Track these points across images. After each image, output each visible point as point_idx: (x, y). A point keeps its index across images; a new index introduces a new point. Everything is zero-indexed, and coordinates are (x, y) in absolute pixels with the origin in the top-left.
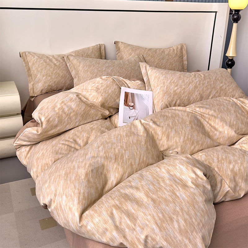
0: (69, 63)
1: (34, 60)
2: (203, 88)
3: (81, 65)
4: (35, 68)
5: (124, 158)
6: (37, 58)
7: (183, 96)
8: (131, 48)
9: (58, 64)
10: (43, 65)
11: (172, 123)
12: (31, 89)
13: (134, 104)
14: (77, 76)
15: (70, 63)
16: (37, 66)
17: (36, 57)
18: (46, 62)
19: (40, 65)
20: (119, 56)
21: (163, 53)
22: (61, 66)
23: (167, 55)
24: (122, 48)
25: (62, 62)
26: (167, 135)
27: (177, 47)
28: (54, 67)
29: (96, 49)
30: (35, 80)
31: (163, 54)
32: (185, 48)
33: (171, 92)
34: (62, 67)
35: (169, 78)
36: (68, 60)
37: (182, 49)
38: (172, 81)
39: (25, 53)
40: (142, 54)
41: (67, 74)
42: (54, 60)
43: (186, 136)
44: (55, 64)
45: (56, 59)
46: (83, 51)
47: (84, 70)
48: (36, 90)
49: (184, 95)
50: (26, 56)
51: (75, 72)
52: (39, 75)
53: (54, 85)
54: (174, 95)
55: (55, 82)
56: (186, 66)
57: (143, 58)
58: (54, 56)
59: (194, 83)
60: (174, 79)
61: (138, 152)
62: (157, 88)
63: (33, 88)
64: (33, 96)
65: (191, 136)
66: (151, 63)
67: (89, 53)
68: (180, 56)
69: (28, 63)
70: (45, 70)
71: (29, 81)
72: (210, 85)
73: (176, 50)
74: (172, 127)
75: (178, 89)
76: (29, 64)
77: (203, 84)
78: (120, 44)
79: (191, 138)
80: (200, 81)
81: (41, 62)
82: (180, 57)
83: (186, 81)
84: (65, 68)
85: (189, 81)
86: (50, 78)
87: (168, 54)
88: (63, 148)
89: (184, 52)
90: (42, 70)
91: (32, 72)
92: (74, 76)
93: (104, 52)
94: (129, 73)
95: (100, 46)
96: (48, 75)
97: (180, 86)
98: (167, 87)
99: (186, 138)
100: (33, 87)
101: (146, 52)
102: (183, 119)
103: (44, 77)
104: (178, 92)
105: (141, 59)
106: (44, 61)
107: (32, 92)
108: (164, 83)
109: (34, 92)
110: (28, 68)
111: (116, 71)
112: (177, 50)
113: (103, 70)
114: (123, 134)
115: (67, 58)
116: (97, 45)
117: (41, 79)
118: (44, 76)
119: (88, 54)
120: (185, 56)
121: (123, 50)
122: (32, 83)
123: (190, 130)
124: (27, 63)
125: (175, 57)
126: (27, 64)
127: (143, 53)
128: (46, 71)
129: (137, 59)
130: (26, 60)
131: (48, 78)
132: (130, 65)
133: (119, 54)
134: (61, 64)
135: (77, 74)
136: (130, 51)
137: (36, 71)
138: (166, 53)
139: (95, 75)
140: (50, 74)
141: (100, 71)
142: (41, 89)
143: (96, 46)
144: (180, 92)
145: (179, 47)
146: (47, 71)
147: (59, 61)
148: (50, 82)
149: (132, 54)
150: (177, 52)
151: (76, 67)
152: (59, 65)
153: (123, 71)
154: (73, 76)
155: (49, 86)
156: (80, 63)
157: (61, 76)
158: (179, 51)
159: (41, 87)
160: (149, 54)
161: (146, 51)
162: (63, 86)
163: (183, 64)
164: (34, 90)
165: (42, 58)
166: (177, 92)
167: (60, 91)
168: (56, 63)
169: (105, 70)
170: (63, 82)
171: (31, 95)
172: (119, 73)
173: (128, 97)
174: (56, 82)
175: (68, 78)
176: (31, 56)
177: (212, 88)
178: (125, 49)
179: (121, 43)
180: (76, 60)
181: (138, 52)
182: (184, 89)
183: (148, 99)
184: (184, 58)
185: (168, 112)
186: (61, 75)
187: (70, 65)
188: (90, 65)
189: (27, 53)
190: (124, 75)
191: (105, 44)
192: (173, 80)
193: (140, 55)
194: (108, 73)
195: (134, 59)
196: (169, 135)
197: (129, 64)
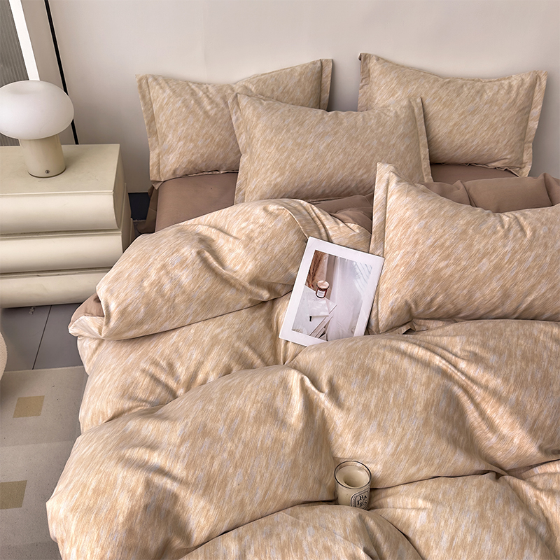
0: (236, 112)
2: (517, 273)
3: (260, 125)
4: (164, 118)
5: (228, 489)
6: (169, 94)
7: (455, 287)
8: (398, 77)
9: (212, 113)
10: (181, 112)
11: (378, 400)
12: (153, 165)
13: (331, 286)
14: (248, 150)
15: (238, 113)
16: (168, 113)
17: (168, 91)
18: (187, 107)
19: (175, 113)
20: (365, 93)
21: (479, 95)
22: (220, 118)
23: (486, 103)
24: (375, 74)
25: (223, 109)
26: (356, 431)
27: (523, 80)
28: (204, 119)
29: (309, 74)
30: (162, 144)
31: (478, 99)
32: (544, 83)
33: (425, 273)
34: (220, 121)
35: (433, 231)
36: (236, 106)
37: (533, 86)
38: (439, 243)
39: (147, 80)
40: (423, 96)
41: (231, 139)
42: (206, 102)
43: (405, 441)
44: (206, 113)
45: (210, 99)
46: (277, 77)
47: (265, 139)
48: (164, 168)
49: (459, 285)
50: (148, 86)
51: (246, 138)
52: (170, 136)
53: (200, 162)
54: (432, 281)
55: (202, 155)
56: (534, 132)
57: (419, 109)
58: (208, 91)
59: (497, 256)
60: (446, 236)
61: (267, 475)
62: (397, 252)
63: (159, 163)
64: (158, 180)
65: (417, 444)
66: (439, 121)
67: (290, 85)
68: (521, 108)
69: (152, 104)
70: (184, 125)
71: (152, 145)
72: (540, 267)
73: (515, 89)
74: (374, 413)
75: (447, 266)
76: (154, 106)
77: (521, 262)
78: (373, 64)
79: (414, 450)
80: (516, 252)
81: (177, 105)
82: (523, 109)
83: (476, 247)
84: (226, 125)
85: (484, 247)
86: (192, 145)
87: (491, 102)
88: (141, 384)
89: (538, 97)
90: (177, 124)
91: (158, 125)
92: (243, 147)
93: (329, 82)
94: (369, 155)
95: (322, 66)
96: (189, 137)
97: (455, 259)
98: (420, 256)
99: (402, 447)
100: (159, 160)
101: (434, 91)
102: (411, 391)
103: (181, 143)
104: (445, 274)
105: (416, 110)
106: (183, 102)
107: (155, 171)
108: (417, 243)
109: (159, 171)
110: (150, 116)
111: (337, 148)
112: (518, 89)
113: (306, 144)
114: (250, 412)
115: (233, 100)
116: (314, 63)
118: (179, 140)
119: (288, 87)
120: (536, 107)
121: (375, 80)
122: (157, 151)
123: (418, 428)
124: (148, 104)
125: (508, 109)
126: (150, 106)
127: (426, 94)
128: (185, 129)
129: (404, 111)
130: (148, 97)
131: (188, 144)
132: (380, 129)
133: (365, 87)
134: (220, 113)
135: (249, 144)
136: (393, 86)
137: (164, 126)
138: (485, 97)
139: (286, 154)
140: (194, 137)
141: (299, 145)
142: (174, 168)
143: (310, 67)
144: (451, 276)
145: (528, 80)
146: (188, 129)
147: (217, 105)
148: (193, 154)
149: (397, 93)
150: (518, 94)
151: (248, 127)
152: (215, 114)
153: (356, 149)
154: (240, 147)
155: (190, 162)
156: (259, 118)
157: (216, 143)
158: (522, 92)
159: (174, 163)
160: (440, 98)
161: (433, 88)
162: (221, 165)
163: (526, 127)
164: (159, 166)
165: (180, 95)
166: (442, 273)
167: (214, 173)
168: (209, 111)
169: (311, 145)
170: (221, 156)
171: (152, 179)
172: (345, 154)
173: (321, 266)
174: (206, 155)
175: (232, 148)
176: (157, 87)
177: (543, 277)
178: (381, 77)
179: (375, 61)
180: (251, 108)
181: (412, 88)
182: (465, 268)
183: (366, 278)
184: (532, 112)
185: (384, 358)
186: (217, 140)
187: (237, 119)
188: (280, 128)
189: (150, 80)
190: (355, 160)
191: (335, 60)
192: (442, 240)
193: (415, 100)
194: (317, 153)
195: (396, 112)
196: (360, 434)
197: (377, 129)
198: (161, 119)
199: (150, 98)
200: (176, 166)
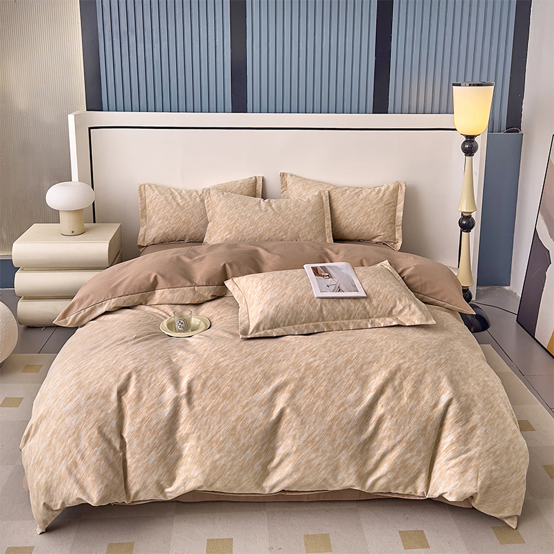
1: (154, 196)
4: (152, 207)
8: (303, 185)
9: (182, 204)
10: (163, 203)
12: (141, 236)
16: (155, 204)
17: (156, 192)
18: (167, 200)
19: (159, 204)
20: (284, 195)
21: (357, 195)
23: (361, 200)
24: (290, 184)
27: (389, 186)
28: (176, 207)
29: (247, 184)
30: (149, 223)
31: (356, 197)
32: (404, 188)
37: (396, 190)
39: (145, 186)
42: (179, 198)
44: (178, 204)
45: (182, 196)
46: (226, 186)
48: (148, 237)
50: (145, 190)
52: (154, 217)
53: (171, 233)
55: (173, 229)
56: (401, 219)
58: (181, 193)
63: (145, 235)
64: (142, 245)
68: (388, 202)
70: (163, 210)
71: (142, 224)
73: (383, 192)
76: (146, 200)
81: (161, 200)
86: (167, 222)
89: (401, 197)
90: (159, 210)
91: (148, 212)
93: (261, 189)
95: (256, 180)
96: (166, 218)
100: (145, 233)
103: (160, 221)
106: (165, 198)
107: (141, 239)
109: (144, 239)
110: (144, 206)
116: (251, 178)
117: (156, 223)
118: (160, 219)
120: (400, 203)
121: (290, 187)
122: (145, 227)
124: (143, 199)
126: (144, 201)
128: (164, 213)
130: (144, 196)
131: (164, 222)
133: (284, 192)
137: (151, 212)
140: (169, 217)
142: (154, 237)
143: (248, 180)
147: (185, 200)
148: (167, 228)
152: (184, 205)
155: (164, 233)
157: (182, 221)
162: (185, 236)
165: (164, 194)
167: (181, 242)
168: (180, 203)
171: (139, 244)
174: (175, 229)
176: (150, 190)
178: (293, 185)
179: (290, 177)
184: (398, 206)
186: (183, 219)
198: (149, 208)
200: (155, 235)
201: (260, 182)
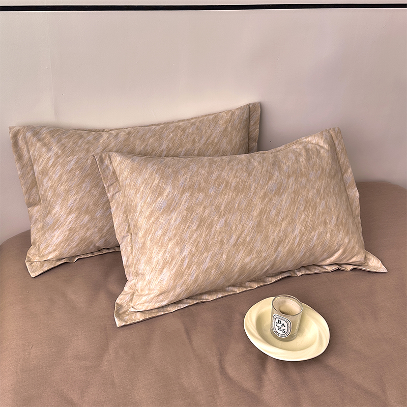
1: (49, 159)
29: (237, 122)
69: (32, 166)
81: (69, 167)
86: (87, 218)
95: (250, 112)
103: (72, 216)
106: (77, 163)
117: (62, 219)
126: (29, 168)
131: (81, 217)
148: (88, 229)
199: (30, 158)
201: (256, 116)
